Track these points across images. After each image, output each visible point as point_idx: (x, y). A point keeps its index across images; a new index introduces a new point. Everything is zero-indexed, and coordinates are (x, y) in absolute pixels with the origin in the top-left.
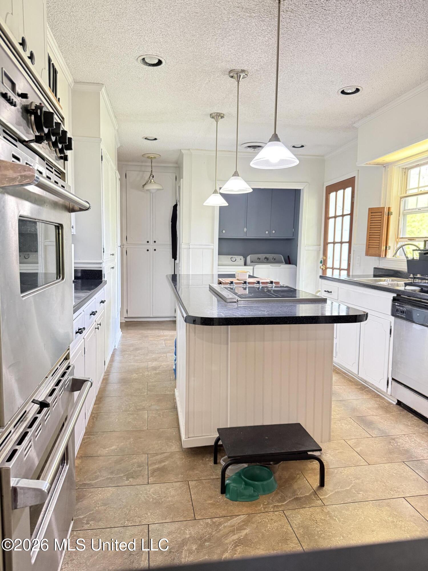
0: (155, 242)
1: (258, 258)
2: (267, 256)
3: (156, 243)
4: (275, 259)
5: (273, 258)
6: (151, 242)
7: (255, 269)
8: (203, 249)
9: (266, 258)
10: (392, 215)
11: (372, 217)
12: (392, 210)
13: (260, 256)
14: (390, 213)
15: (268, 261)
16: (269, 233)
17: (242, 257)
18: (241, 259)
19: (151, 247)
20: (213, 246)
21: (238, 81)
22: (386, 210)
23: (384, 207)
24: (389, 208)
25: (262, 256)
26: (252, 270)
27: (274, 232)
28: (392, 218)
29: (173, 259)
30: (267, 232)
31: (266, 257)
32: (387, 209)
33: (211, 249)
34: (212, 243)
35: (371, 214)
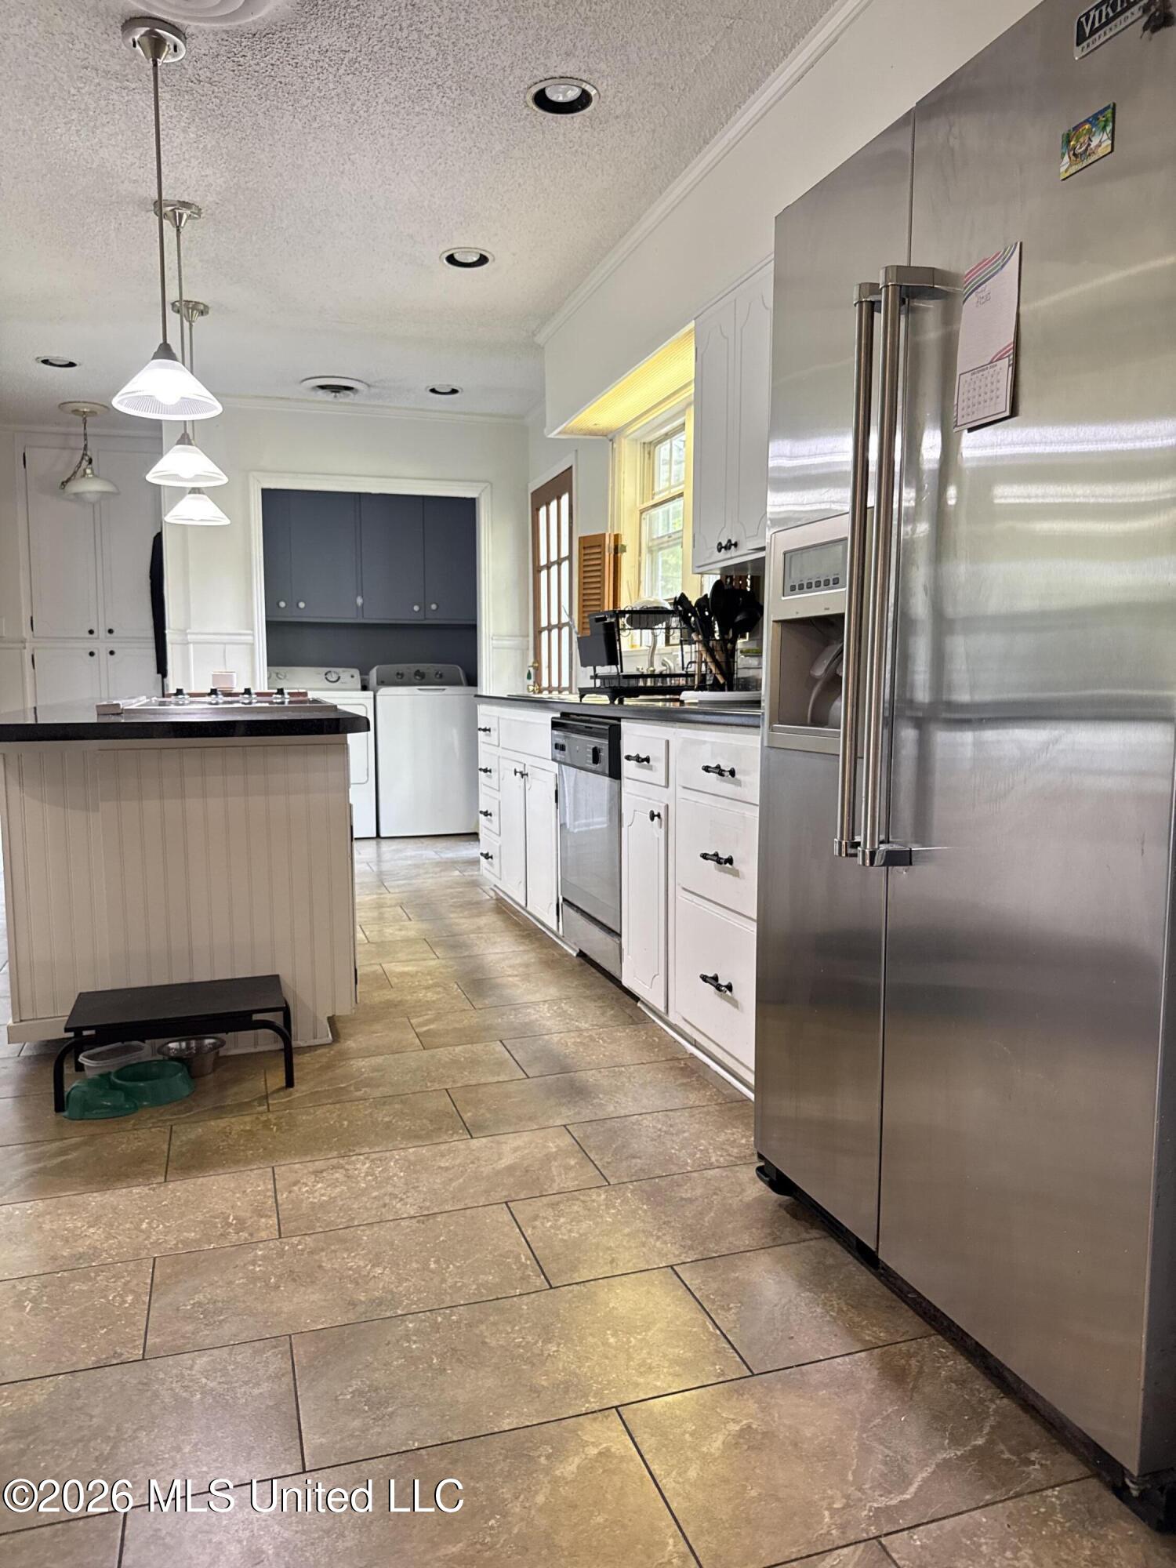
0: (111, 631)
1: (398, 674)
2: (423, 667)
3: (115, 634)
4: (441, 676)
5: (437, 674)
6: (101, 632)
7: (378, 698)
8: (225, 644)
9: (418, 673)
10: (625, 551)
11: (586, 557)
12: (624, 541)
13: (401, 667)
14: (619, 547)
15: (424, 681)
16: (424, 608)
17: (356, 672)
18: (352, 677)
19: (101, 645)
20: (250, 638)
21: (178, 227)
22: (609, 542)
23: (604, 534)
24: (617, 537)
25: (408, 668)
26: (372, 700)
27: (434, 607)
28: (626, 560)
29: (160, 676)
30: (416, 608)
31: (418, 671)
32: (612, 538)
33: (247, 644)
34: (247, 629)
35: (583, 552)
